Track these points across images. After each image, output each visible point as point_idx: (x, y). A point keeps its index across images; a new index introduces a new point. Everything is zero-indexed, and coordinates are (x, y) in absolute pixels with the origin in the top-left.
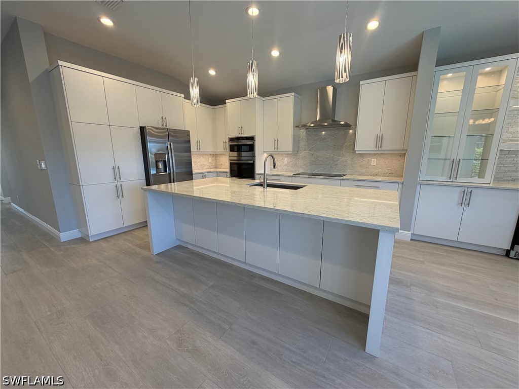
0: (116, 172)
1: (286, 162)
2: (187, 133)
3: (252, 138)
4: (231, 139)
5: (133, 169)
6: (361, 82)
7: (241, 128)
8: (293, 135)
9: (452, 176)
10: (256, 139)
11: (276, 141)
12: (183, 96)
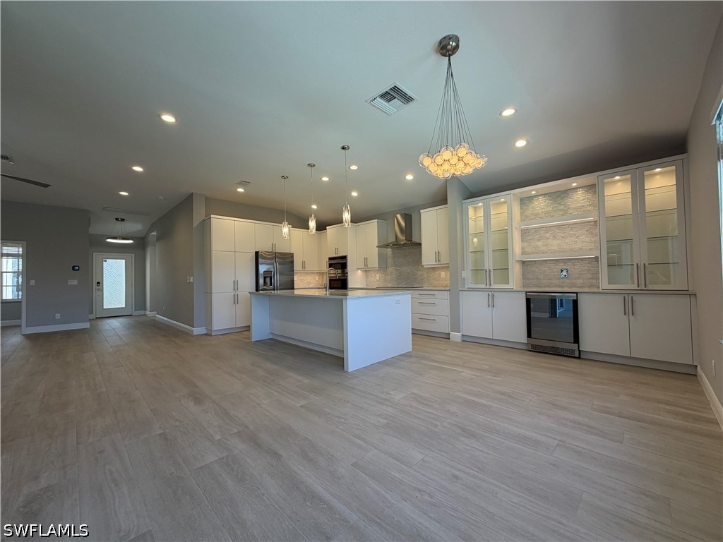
0: (235, 283)
1: (378, 278)
2: (292, 255)
3: (345, 257)
4: (330, 259)
5: (247, 282)
6: (421, 211)
7: (337, 249)
8: (378, 254)
9: (488, 283)
10: (349, 258)
11: (366, 259)
12: (290, 226)
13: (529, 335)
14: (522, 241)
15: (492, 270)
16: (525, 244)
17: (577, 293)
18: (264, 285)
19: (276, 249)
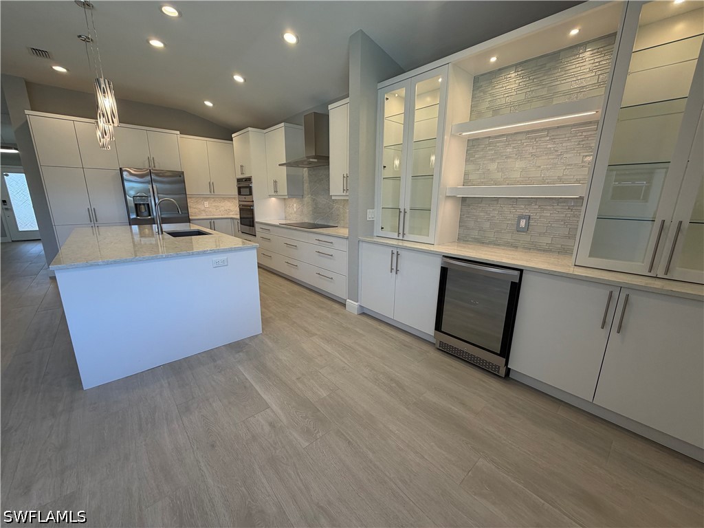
0: (92, 214)
1: (295, 210)
2: (182, 175)
3: (250, 179)
4: (238, 180)
6: (329, 106)
7: (242, 167)
8: (287, 175)
9: (401, 231)
10: (253, 180)
11: (275, 182)
12: (178, 132)
13: (438, 327)
14: (467, 161)
15: (408, 210)
16: (471, 167)
17: (521, 271)
18: (137, 215)
19: (156, 165)
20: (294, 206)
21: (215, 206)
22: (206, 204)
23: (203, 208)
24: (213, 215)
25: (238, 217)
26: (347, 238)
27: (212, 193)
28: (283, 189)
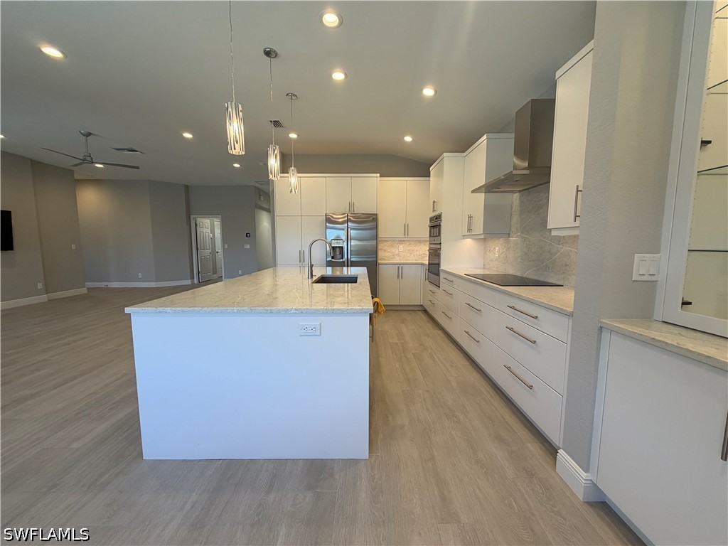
0: (302, 255)
1: (497, 256)
2: (374, 217)
3: (440, 217)
4: (431, 220)
6: (557, 75)
7: (435, 203)
8: (485, 205)
11: (470, 217)
12: (378, 175)
18: (333, 258)
19: (355, 209)
20: (497, 248)
21: (409, 250)
22: (401, 247)
23: (397, 252)
24: (407, 260)
25: (427, 263)
26: (570, 315)
27: (406, 237)
28: (479, 227)
